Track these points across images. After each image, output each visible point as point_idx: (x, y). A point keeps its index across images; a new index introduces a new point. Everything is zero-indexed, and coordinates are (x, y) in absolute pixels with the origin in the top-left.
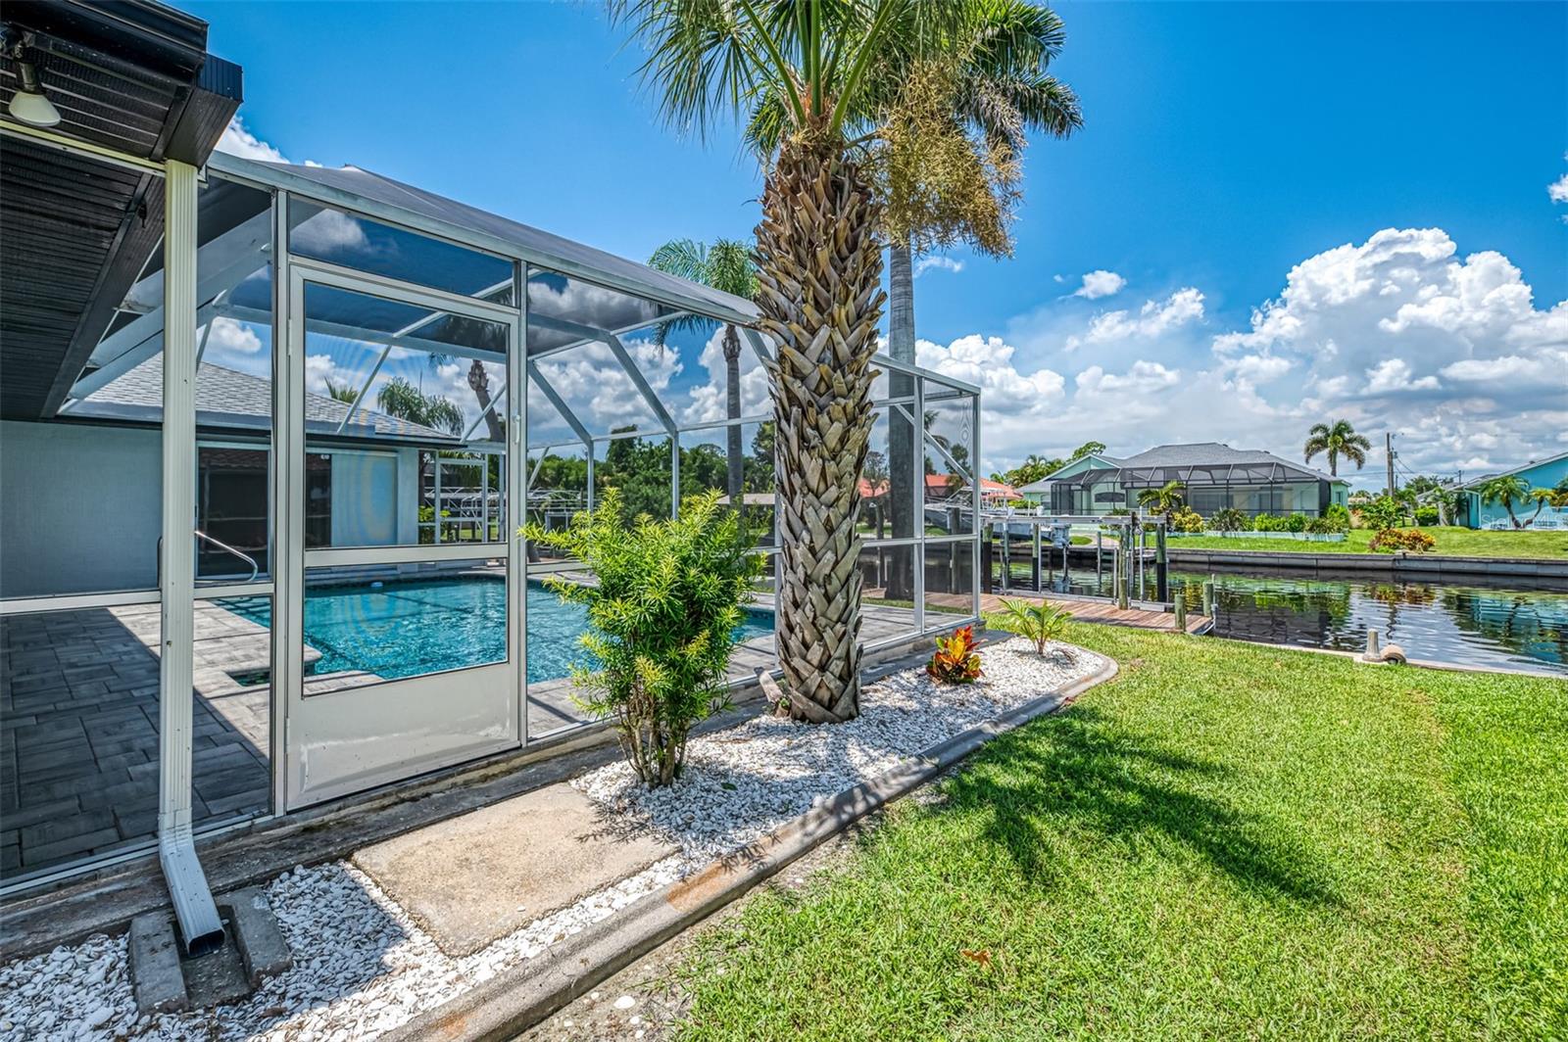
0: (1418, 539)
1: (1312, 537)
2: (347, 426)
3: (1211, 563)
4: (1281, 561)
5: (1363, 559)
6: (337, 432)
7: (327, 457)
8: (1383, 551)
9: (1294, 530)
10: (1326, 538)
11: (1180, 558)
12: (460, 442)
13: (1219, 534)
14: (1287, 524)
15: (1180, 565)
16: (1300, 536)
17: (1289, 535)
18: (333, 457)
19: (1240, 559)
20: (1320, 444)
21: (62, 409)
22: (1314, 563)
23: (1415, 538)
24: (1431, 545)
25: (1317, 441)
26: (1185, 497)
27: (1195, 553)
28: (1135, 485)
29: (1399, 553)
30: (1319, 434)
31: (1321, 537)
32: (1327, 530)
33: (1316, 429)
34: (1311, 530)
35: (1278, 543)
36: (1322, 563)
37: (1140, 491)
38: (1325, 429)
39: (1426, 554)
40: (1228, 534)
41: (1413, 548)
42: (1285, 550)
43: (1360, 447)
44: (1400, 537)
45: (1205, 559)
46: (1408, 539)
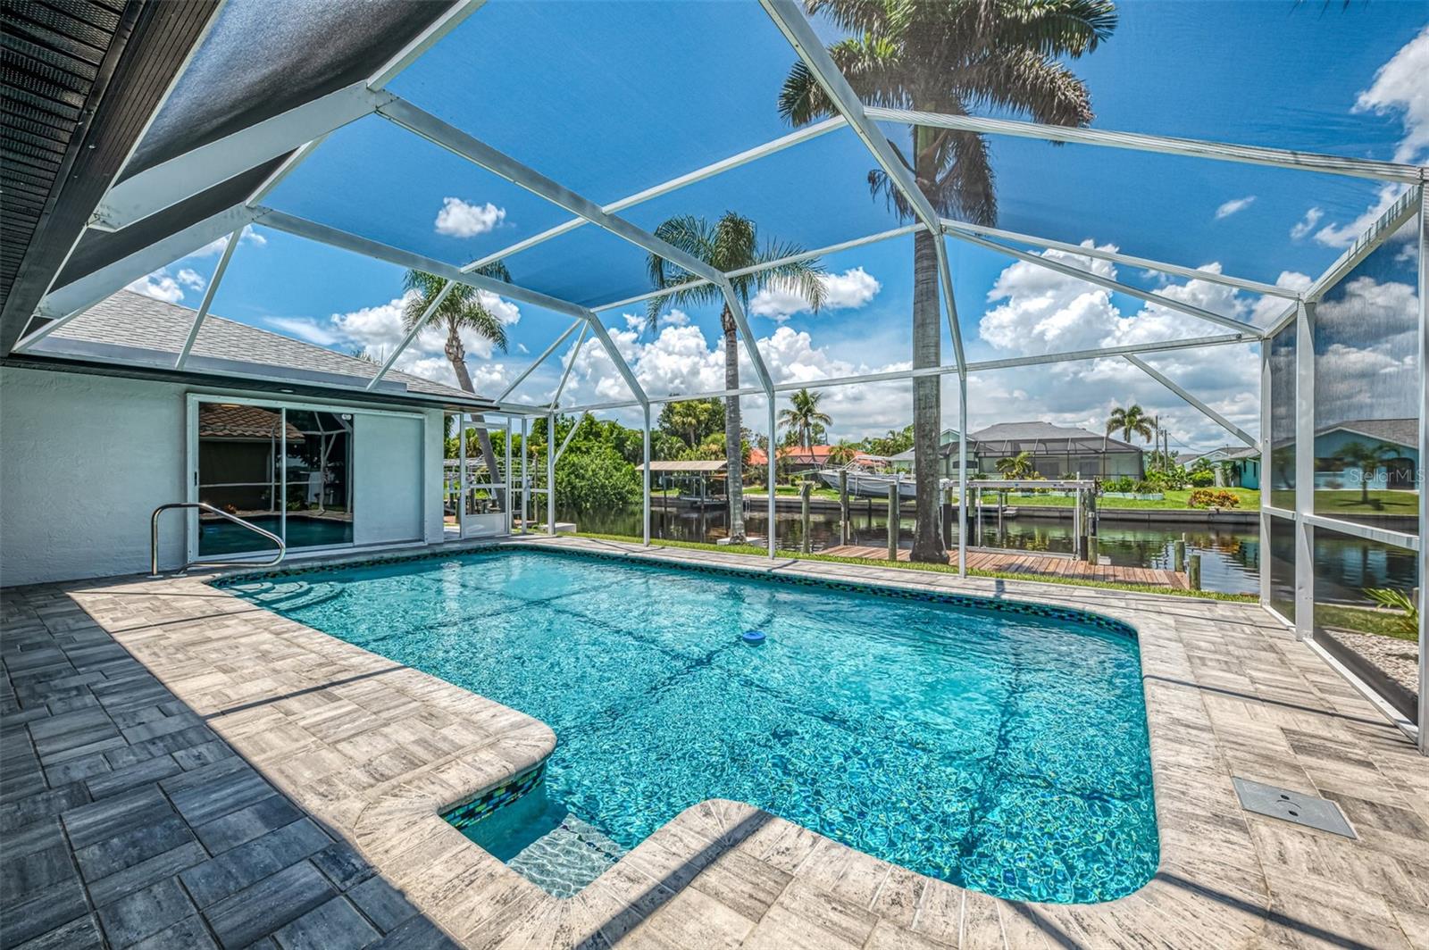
0: (1226, 498)
1: (1139, 496)
2: (380, 383)
3: (1061, 518)
4: (1120, 516)
5: (1185, 513)
6: (368, 388)
7: (349, 417)
8: (1198, 508)
9: (1123, 490)
10: (1151, 496)
12: (494, 404)
14: (1118, 486)
16: (1129, 496)
17: (1120, 495)
18: (356, 417)
20: (1118, 423)
21: (18, 346)
22: (1147, 517)
23: (1224, 497)
24: (1236, 502)
25: (1117, 421)
26: (1034, 464)
28: (988, 454)
29: (1212, 508)
30: (1118, 416)
31: (1146, 496)
32: (1150, 490)
33: (1116, 412)
34: (1138, 490)
35: (1113, 501)
36: (1153, 517)
37: (998, 460)
38: (1122, 411)
39: (1234, 510)
41: (1222, 505)
42: (1121, 507)
43: (1148, 426)
44: (1211, 496)
46: (1218, 498)
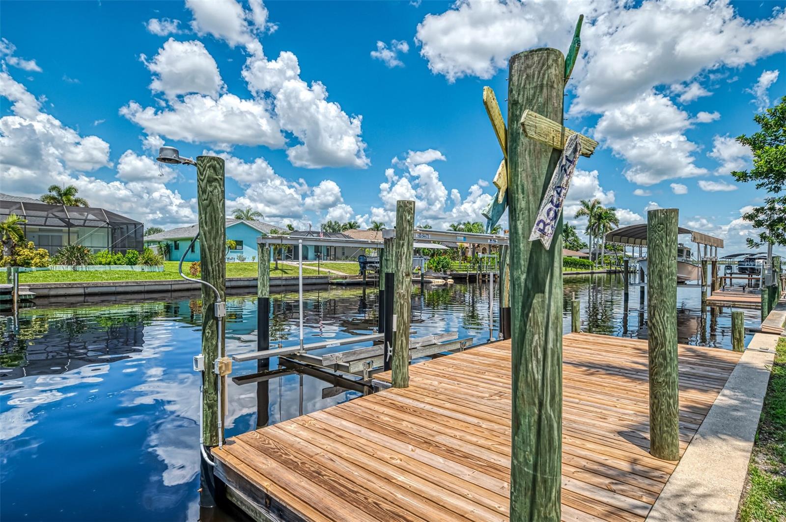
9: (132, 263)
11: (53, 292)
13: (70, 268)
14: (126, 259)
15: (53, 300)
17: (129, 268)
19: (113, 289)
27: (71, 286)
40: (79, 268)
45: (81, 291)
